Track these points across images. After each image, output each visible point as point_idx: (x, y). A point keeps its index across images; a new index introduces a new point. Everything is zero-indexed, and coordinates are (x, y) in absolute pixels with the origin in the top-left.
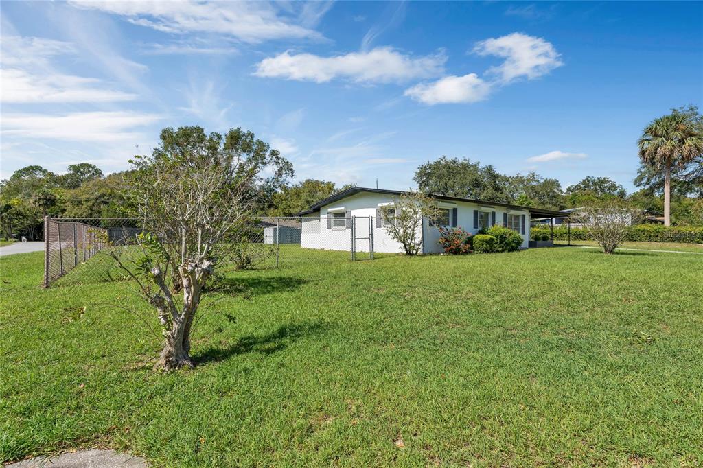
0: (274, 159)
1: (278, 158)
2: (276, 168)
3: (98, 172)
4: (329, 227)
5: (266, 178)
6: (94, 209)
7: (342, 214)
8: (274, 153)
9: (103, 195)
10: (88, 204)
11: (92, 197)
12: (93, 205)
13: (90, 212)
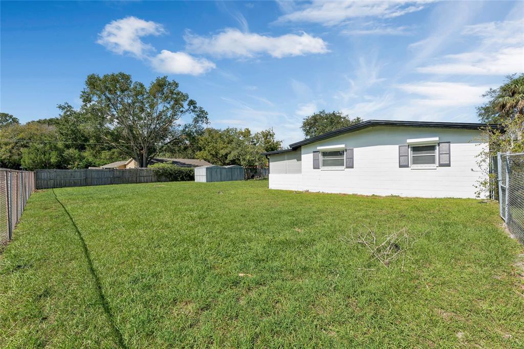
0: (192, 107)
1: (195, 107)
2: (194, 115)
3: (15, 121)
4: (316, 167)
5: (184, 124)
6: (14, 151)
7: (338, 153)
8: (192, 103)
9: (23, 139)
10: (7, 147)
11: (11, 141)
12: (13, 148)
13: (9, 154)
